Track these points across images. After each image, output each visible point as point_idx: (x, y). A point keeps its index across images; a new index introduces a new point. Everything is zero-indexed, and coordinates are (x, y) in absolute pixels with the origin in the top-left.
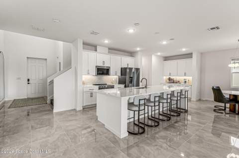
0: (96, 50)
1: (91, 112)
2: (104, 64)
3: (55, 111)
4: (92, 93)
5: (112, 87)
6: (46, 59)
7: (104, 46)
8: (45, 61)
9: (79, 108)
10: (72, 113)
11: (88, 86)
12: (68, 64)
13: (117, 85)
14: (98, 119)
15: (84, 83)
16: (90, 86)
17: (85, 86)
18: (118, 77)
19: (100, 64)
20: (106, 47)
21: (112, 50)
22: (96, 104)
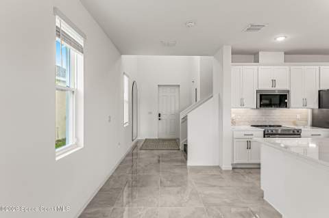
0: (257, 61)
1: (248, 178)
2: (274, 85)
3: (190, 163)
4: (249, 143)
5: (296, 134)
6: (179, 86)
7: (274, 49)
8: (177, 89)
9: (227, 166)
10: (215, 172)
11: (242, 127)
12: (208, 90)
13: (307, 130)
14: (265, 198)
15: (233, 123)
16: (247, 128)
17: (237, 127)
18: (310, 111)
19: (267, 87)
20: (278, 50)
21: (294, 54)
22: (259, 164)
